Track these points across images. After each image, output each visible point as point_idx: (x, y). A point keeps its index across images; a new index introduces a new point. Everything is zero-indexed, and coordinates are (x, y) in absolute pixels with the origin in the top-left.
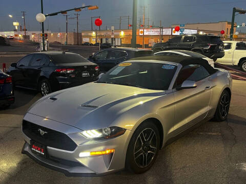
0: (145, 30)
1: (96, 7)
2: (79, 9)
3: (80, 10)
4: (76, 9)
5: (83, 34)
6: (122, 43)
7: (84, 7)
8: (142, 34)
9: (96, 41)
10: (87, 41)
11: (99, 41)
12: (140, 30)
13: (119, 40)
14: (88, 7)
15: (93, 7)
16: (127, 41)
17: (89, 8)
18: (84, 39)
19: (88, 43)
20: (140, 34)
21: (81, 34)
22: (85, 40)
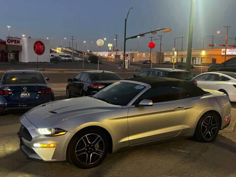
0: (227, 50)
1: (169, 30)
2: (155, 31)
3: (156, 33)
4: (152, 32)
5: (165, 54)
6: (203, 62)
7: (159, 30)
8: (224, 54)
9: (177, 60)
10: (168, 60)
11: (180, 60)
12: (223, 50)
13: (200, 59)
14: (162, 29)
15: (167, 30)
16: (208, 61)
17: (163, 31)
18: (165, 58)
19: (169, 62)
20: (222, 54)
21: (163, 53)
22: (167, 59)
